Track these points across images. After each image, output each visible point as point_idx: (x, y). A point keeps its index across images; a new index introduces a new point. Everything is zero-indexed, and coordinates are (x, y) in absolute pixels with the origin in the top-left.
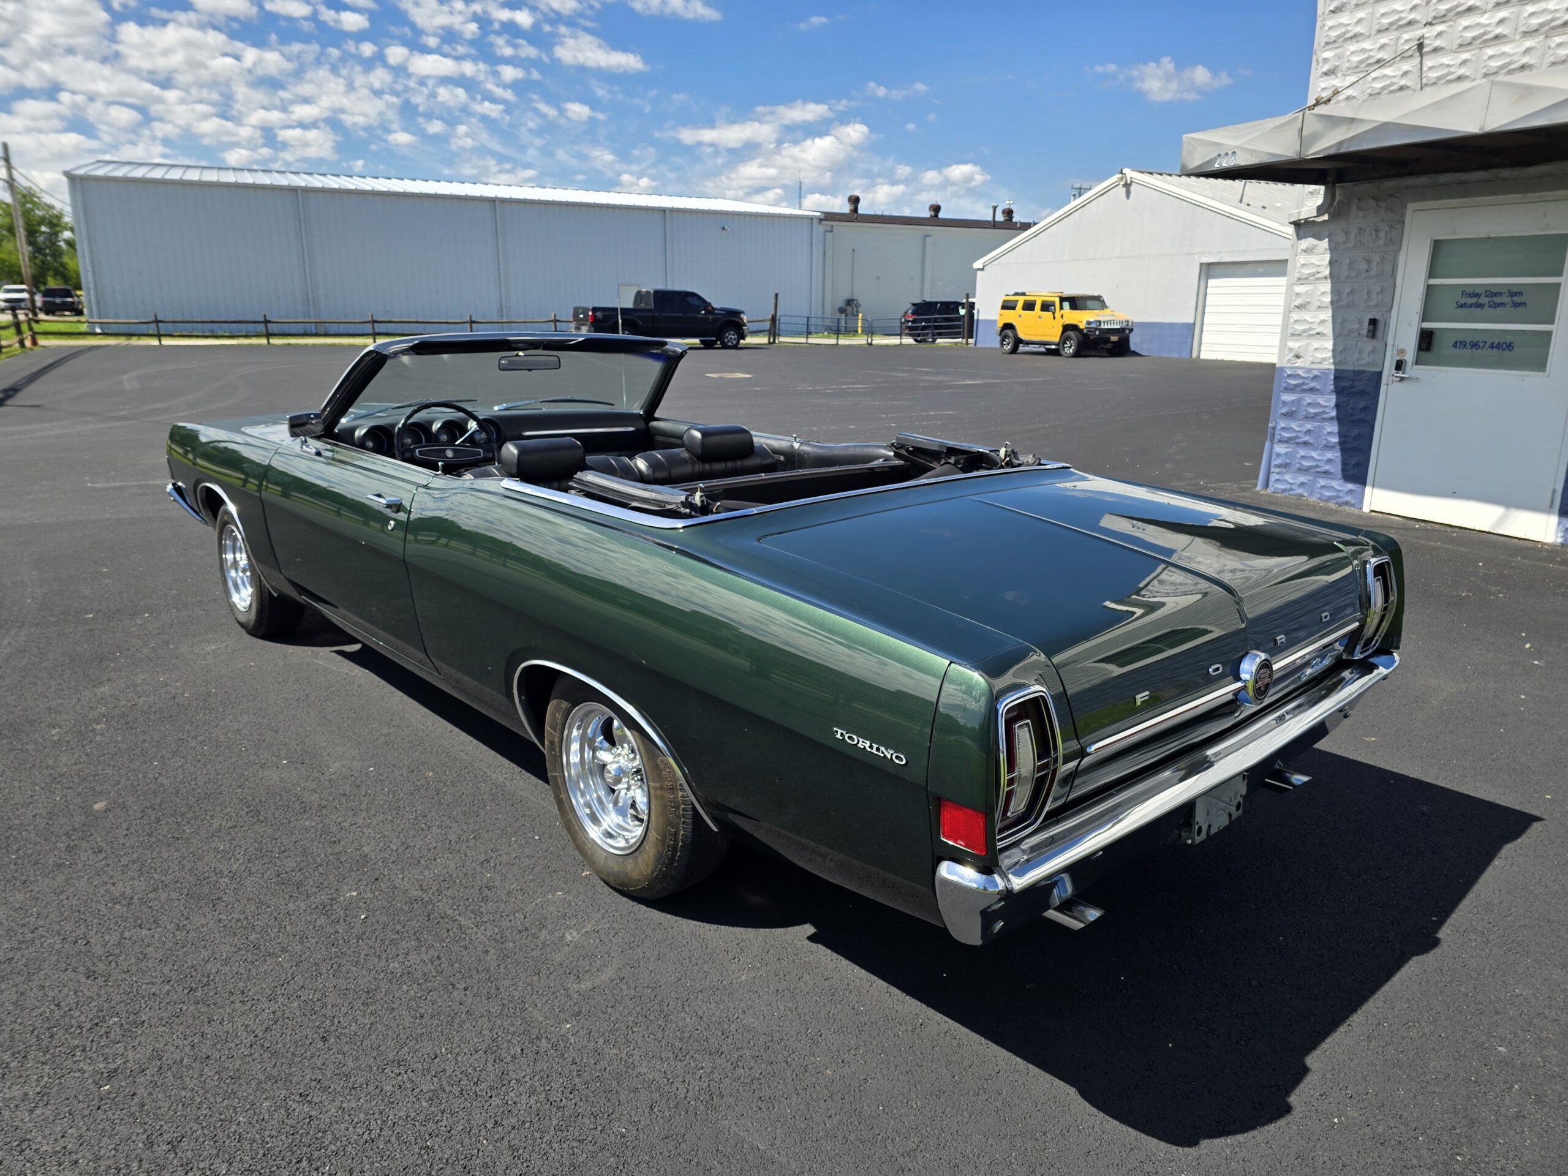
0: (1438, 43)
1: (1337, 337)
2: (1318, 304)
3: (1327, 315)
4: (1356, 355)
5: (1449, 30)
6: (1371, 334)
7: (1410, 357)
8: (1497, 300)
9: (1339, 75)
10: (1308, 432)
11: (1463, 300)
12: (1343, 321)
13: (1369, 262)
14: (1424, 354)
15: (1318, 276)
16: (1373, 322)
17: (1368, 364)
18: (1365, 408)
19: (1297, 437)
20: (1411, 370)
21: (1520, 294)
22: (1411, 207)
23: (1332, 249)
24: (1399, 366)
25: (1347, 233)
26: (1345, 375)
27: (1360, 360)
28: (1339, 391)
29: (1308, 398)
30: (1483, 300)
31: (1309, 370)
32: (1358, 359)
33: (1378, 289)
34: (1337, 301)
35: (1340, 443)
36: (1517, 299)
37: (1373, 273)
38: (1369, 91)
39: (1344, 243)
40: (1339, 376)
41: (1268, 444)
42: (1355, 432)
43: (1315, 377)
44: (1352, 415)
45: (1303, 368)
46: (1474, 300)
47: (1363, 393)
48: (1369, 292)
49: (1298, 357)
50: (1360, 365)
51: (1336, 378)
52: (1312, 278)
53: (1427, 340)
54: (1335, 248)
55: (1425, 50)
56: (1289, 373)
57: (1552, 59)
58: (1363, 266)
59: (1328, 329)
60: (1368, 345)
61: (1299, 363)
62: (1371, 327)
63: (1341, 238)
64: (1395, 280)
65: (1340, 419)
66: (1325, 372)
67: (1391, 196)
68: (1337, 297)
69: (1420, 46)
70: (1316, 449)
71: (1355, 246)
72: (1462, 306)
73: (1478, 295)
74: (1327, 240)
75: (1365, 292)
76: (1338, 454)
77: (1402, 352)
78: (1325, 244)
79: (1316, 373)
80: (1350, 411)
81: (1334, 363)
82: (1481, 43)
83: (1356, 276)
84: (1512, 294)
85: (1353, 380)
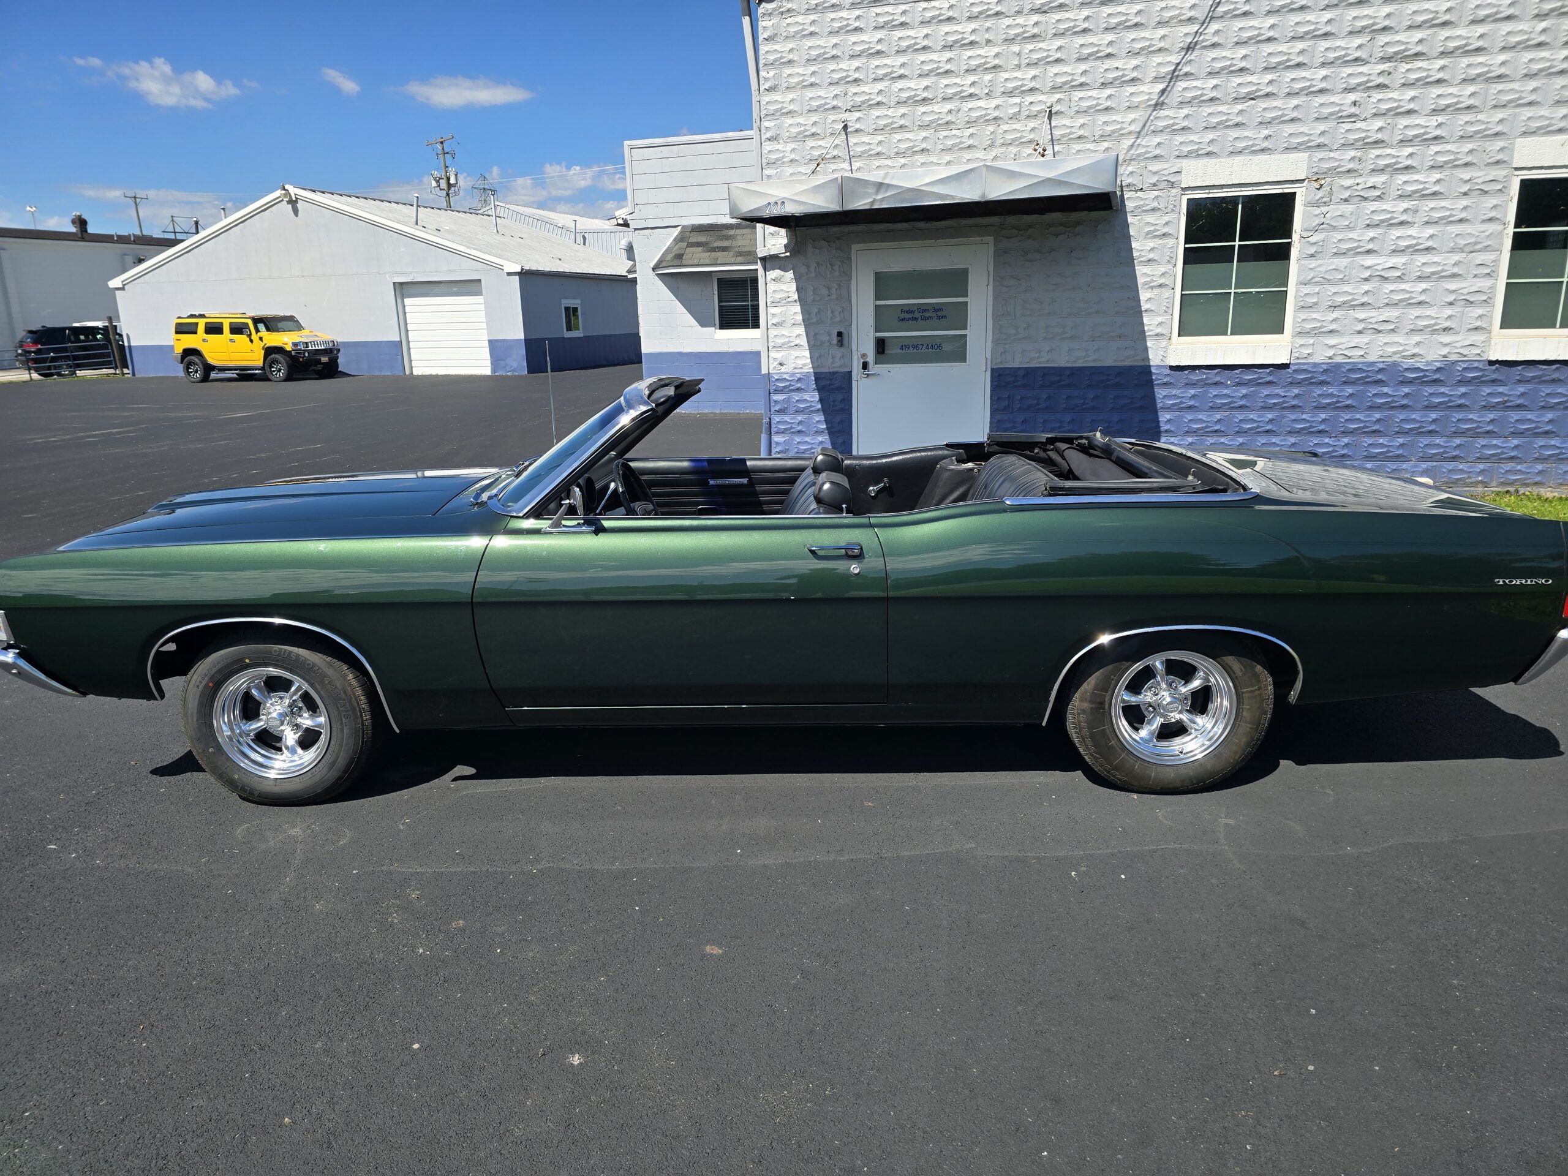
0: (858, 126)
1: (812, 348)
2: (793, 321)
3: (801, 330)
4: (830, 360)
5: (865, 117)
6: (840, 344)
7: (871, 359)
8: (927, 314)
9: (781, 141)
10: (800, 423)
11: (903, 316)
12: (815, 335)
13: (829, 288)
14: (881, 356)
15: (789, 300)
16: (840, 334)
17: (841, 366)
18: (843, 400)
19: (791, 428)
20: (873, 368)
21: (941, 310)
22: (855, 247)
23: (798, 279)
24: (865, 366)
25: (808, 267)
26: (823, 376)
27: (833, 364)
28: (820, 389)
29: (796, 397)
30: (917, 315)
31: (793, 375)
32: (832, 363)
33: (839, 310)
34: (808, 320)
35: (828, 428)
36: (940, 314)
37: (834, 297)
38: (809, 157)
39: (807, 274)
40: (818, 377)
41: (764, 437)
42: (838, 419)
43: (799, 380)
44: (834, 406)
45: (787, 373)
46: (910, 315)
47: (839, 389)
48: (833, 312)
49: (781, 365)
50: (834, 367)
51: (816, 379)
52: (784, 301)
53: (881, 345)
54: (800, 278)
55: (848, 130)
56: (776, 378)
57: (942, 147)
58: (825, 292)
59: (803, 341)
60: (839, 353)
61: (783, 369)
62: (839, 338)
63: (803, 270)
64: (851, 301)
65: (824, 410)
66: (807, 375)
67: (838, 238)
68: (808, 316)
69: (845, 127)
70: (808, 436)
71: (816, 276)
72: (903, 320)
73: (912, 312)
74: (792, 271)
75: (830, 311)
76: (827, 437)
77: (864, 355)
78: (790, 274)
79: (799, 376)
80: (832, 403)
81: (813, 367)
82: (890, 130)
83: (820, 299)
84: (936, 310)
85: (830, 380)
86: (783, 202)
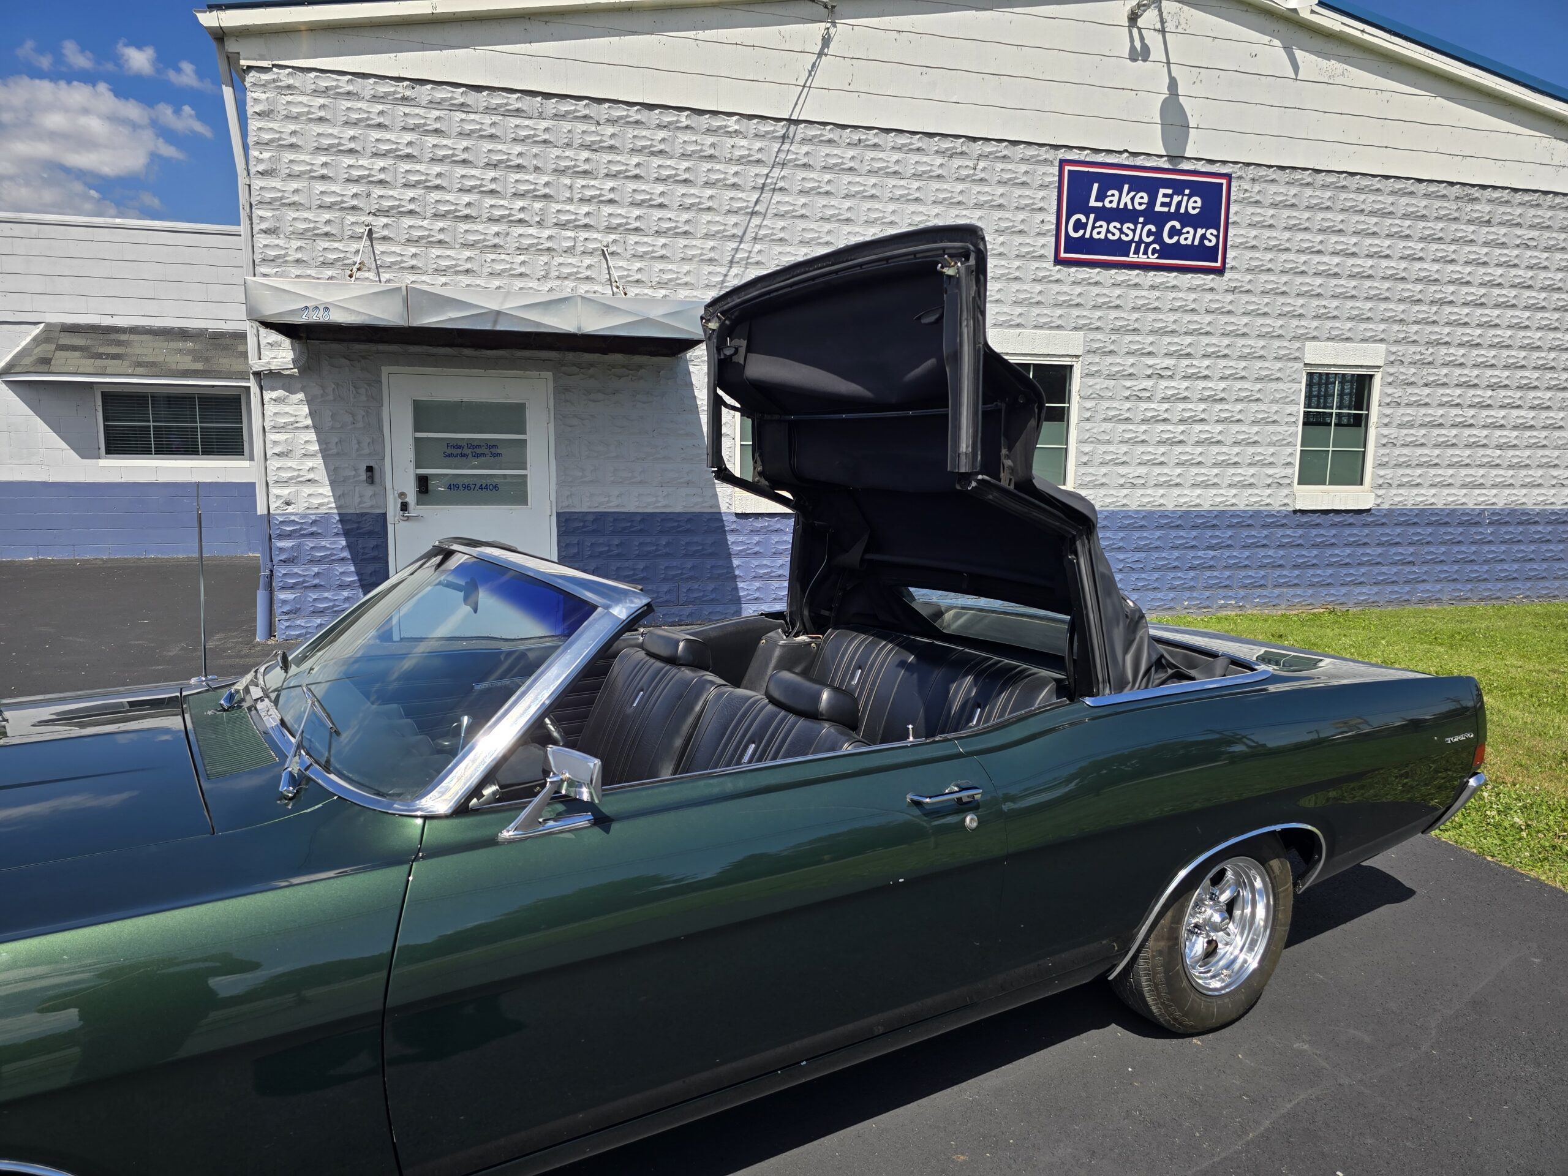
0: (385, 233)
1: (333, 483)
2: (303, 451)
3: (319, 462)
4: (357, 500)
5: (394, 224)
6: (370, 481)
7: (411, 499)
8: (478, 451)
9: (282, 236)
10: (317, 575)
11: (449, 451)
12: (336, 469)
13: (353, 415)
14: (424, 496)
15: (297, 425)
16: (370, 469)
17: (372, 507)
18: (376, 547)
19: (304, 582)
20: (414, 510)
21: (496, 446)
22: (385, 370)
23: (309, 402)
24: (404, 507)
25: (323, 387)
26: (349, 518)
27: (363, 501)
28: (346, 534)
29: (310, 543)
30: (467, 451)
31: (304, 516)
32: (360, 503)
33: (369, 440)
34: (325, 450)
35: (360, 580)
36: (494, 451)
37: (360, 425)
38: (321, 259)
39: (322, 396)
40: (343, 519)
41: (261, 596)
42: (370, 568)
43: (314, 522)
44: (363, 554)
45: (296, 514)
46: (459, 451)
47: (370, 533)
48: (359, 443)
49: (288, 503)
50: (363, 508)
51: (341, 521)
52: (290, 427)
53: (423, 484)
54: (312, 400)
55: (374, 236)
56: (281, 519)
57: (489, 270)
58: (348, 418)
59: (321, 475)
60: (369, 491)
61: (290, 509)
62: (370, 474)
63: (317, 391)
64: (382, 431)
65: (355, 560)
66: (327, 517)
67: (364, 357)
68: (324, 446)
69: (370, 232)
70: (329, 590)
71: (335, 400)
72: (450, 455)
73: (460, 447)
74: (302, 392)
75: (355, 442)
77: (402, 495)
78: (301, 396)
79: (313, 517)
80: (362, 551)
81: (337, 508)
82: (426, 243)
83: (342, 427)
84: (489, 447)
85: (359, 522)
86: (327, 308)
